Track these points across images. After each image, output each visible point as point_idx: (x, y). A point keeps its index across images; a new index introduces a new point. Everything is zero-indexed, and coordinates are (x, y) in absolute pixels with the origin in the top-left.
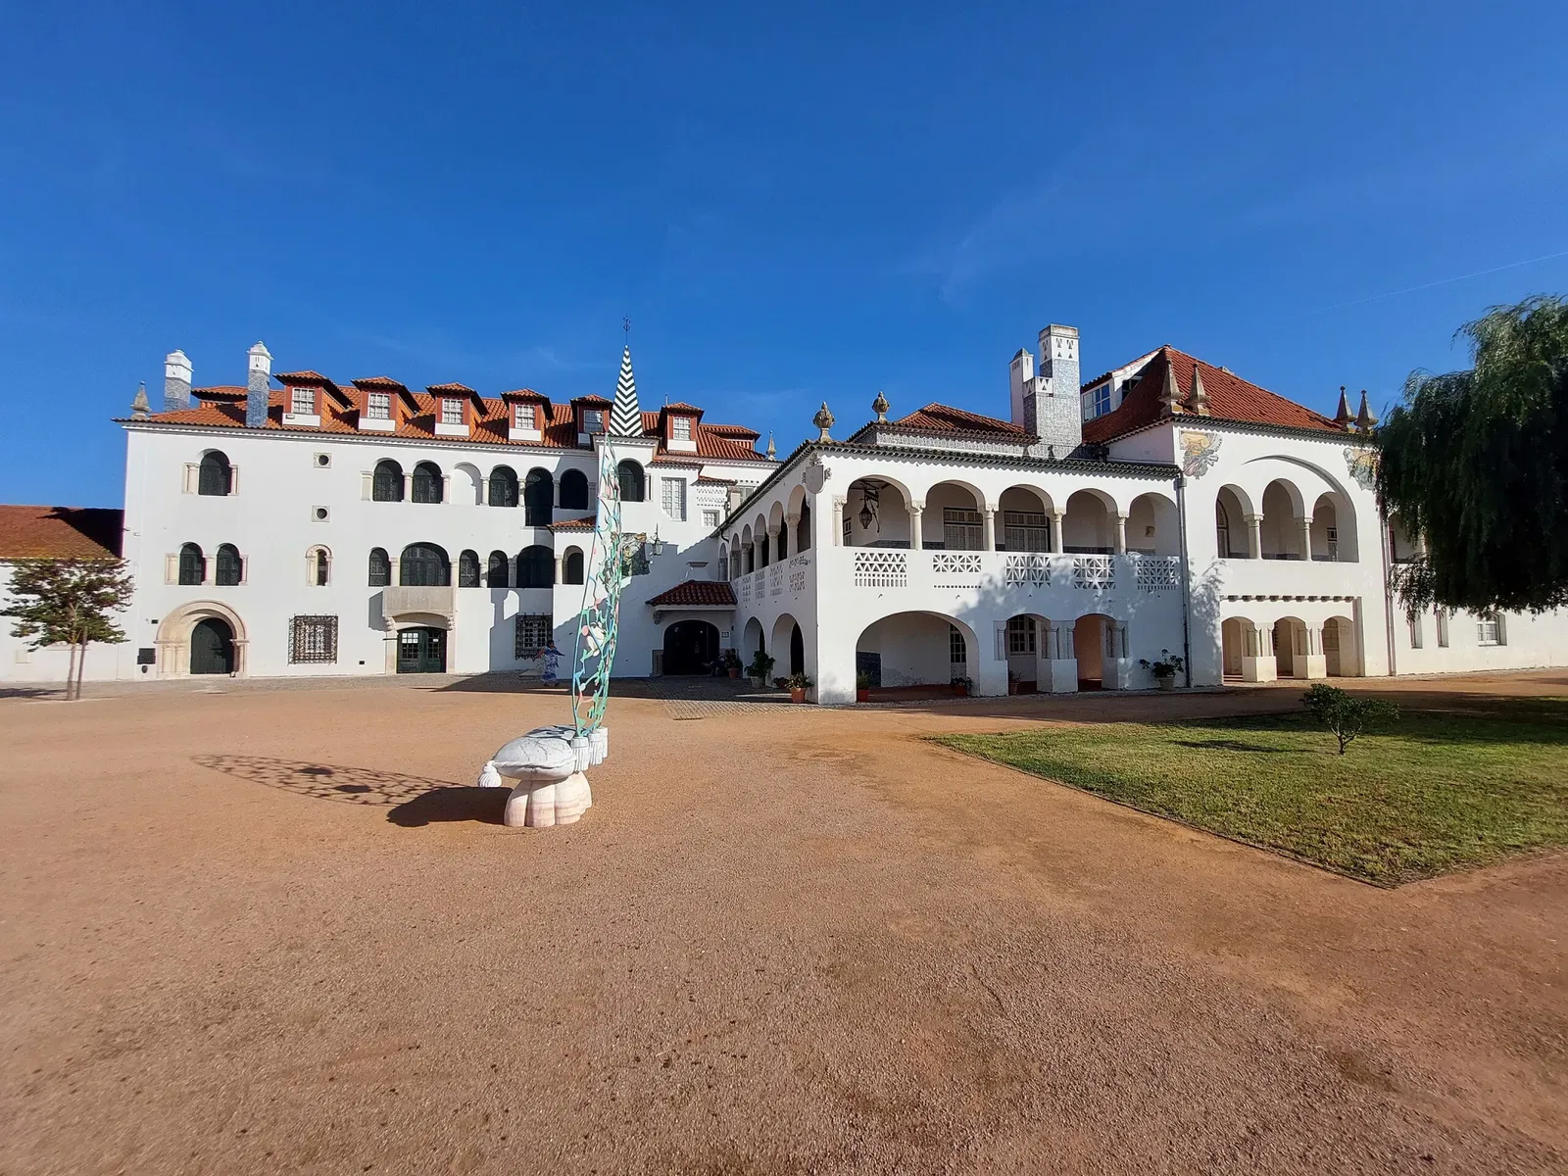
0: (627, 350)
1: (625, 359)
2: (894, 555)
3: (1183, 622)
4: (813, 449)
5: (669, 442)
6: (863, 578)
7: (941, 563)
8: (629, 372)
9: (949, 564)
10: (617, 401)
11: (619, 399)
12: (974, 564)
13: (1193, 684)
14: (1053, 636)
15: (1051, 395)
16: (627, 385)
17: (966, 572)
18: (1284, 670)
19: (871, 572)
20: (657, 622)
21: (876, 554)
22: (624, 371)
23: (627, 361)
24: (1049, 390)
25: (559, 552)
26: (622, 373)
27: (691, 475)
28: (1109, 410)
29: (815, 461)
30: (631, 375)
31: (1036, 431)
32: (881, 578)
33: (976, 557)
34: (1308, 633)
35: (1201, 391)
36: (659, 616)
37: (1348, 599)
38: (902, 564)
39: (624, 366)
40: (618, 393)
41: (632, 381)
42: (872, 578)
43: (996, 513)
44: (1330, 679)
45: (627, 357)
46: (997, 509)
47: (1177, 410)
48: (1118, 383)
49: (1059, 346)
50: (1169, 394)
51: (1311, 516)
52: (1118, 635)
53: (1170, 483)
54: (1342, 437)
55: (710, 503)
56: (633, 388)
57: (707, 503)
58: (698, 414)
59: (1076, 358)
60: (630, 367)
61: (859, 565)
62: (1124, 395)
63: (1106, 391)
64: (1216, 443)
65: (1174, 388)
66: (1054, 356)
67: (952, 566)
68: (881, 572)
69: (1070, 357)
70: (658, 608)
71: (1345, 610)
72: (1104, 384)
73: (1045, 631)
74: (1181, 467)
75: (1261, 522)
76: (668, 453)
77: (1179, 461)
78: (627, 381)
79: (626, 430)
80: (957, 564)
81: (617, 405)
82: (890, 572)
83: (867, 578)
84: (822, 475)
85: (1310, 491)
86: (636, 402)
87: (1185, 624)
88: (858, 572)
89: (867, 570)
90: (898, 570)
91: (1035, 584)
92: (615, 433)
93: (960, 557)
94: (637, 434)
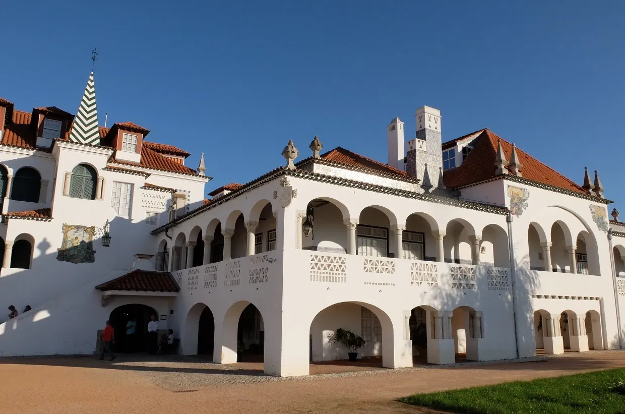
0: (92, 75)
1: (89, 82)
2: (338, 258)
3: (513, 313)
4: (284, 173)
5: (118, 152)
6: (316, 274)
7: (369, 266)
8: (93, 93)
9: (374, 267)
10: (79, 114)
11: (81, 113)
12: (390, 267)
13: (521, 356)
14: (439, 322)
15: (425, 152)
16: (89, 103)
17: (385, 272)
18: (567, 347)
19: (322, 270)
20: (104, 305)
21: (325, 257)
22: (88, 92)
23: (92, 84)
24: (424, 149)
25: (10, 239)
26: (86, 93)
27: (139, 181)
28: (455, 166)
29: (284, 183)
30: (94, 95)
31: (416, 176)
32: (328, 275)
33: (392, 262)
34: (578, 321)
35: (517, 161)
36: (106, 301)
37: (597, 299)
38: (343, 265)
39: (88, 87)
40: (81, 109)
41: (94, 101)
42: (322, 275)
43: (404, 231)
44: (592, 352)
45: (92, 81)
46: (405, 229)
47: (505, 172)
48: (460, 149)
49: (430, 120)
50: (501, 161)
51: (576, 245)
52: (477, 322)
53: (504, 217)
54: (587, 196)
55: (153, 206)
56: (95, 106)
57: (151, 205)
58: (145, 133)
59: (439, 130)
60: (93, 89)
61: (313, 264)
62: (464, 157)
63: (453, 153)
64: (527, 195)
65: (503, 157)
66: (427, 127)
67: (376, 268)
68: (328, 270)
69: (436, 128)
70: (109, 293)
71: (595, 306)
72: (452, 148)
73: (434, 318)
74: (509, 208)
75: (551, 248)
76: (116, 161)
77: (508, 204)
78: (90, 100)
79: (85, 139)
80: (379, 267)
81: (79, 118)
82: (335, 272)
83: (319, 274)
84: (290, 194)
85: (575, 230)
86: (96, 118)
87: (515, 315)
88: (313, 270)
89: (319, 269)
90: (340, 270)
91: (428, 283)
92: (75, 141)
93: (381, 262)
94: (93, 144)
